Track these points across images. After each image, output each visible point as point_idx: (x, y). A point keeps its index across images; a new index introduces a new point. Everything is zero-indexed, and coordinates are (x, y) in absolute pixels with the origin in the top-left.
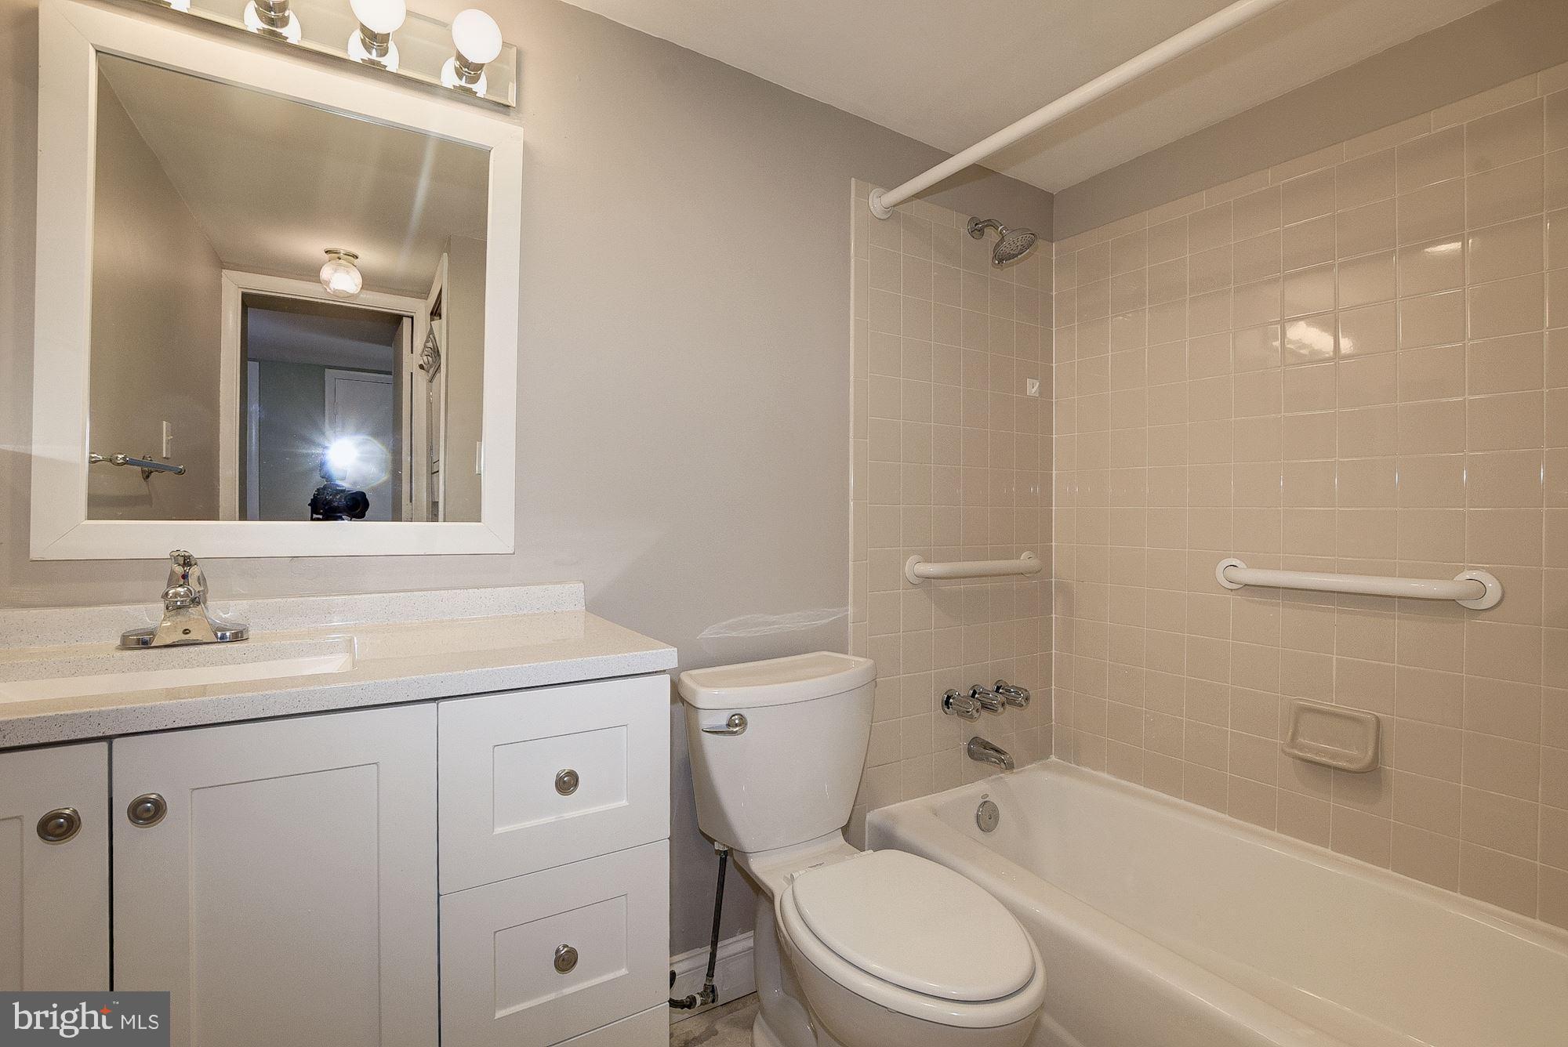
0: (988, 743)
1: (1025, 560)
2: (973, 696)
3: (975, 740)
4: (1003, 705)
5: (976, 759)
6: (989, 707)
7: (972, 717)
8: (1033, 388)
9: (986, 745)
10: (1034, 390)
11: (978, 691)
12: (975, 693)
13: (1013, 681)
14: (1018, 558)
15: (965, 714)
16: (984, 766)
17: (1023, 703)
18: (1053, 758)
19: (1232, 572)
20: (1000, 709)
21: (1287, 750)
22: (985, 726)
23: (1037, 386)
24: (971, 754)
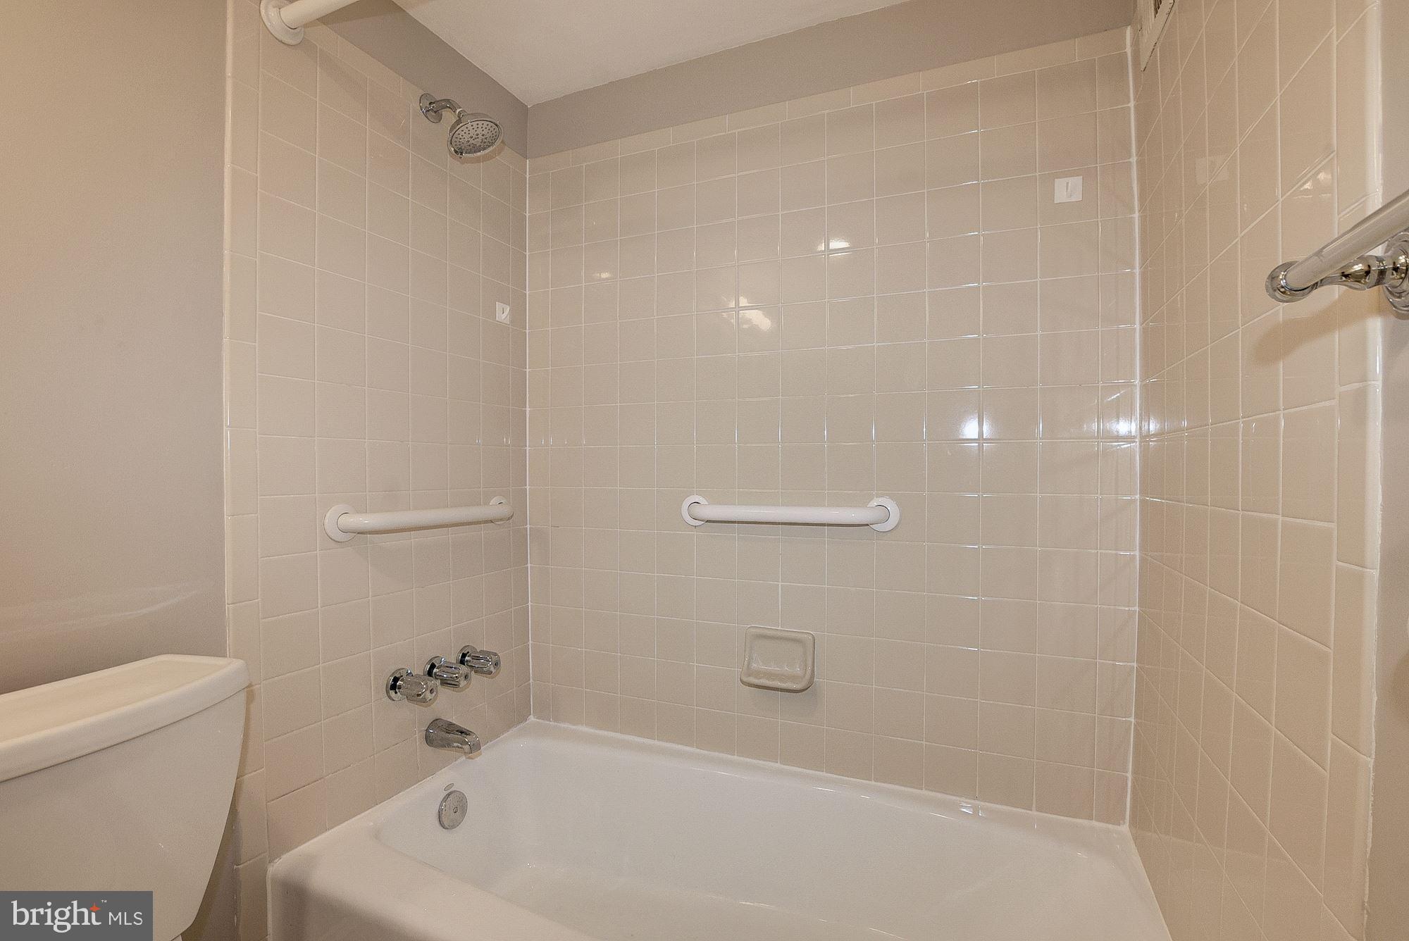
0: (451, 724)
1: (495, 507)
2: (430, 673)
3: (435, 723)
4: (466, 677)
5: (436, 747)
6: (449, 682)
7: (424, 701)
8: (503, 314)
9: (451, 728)
10: (504, 316)
11: (437, 665)
12: (433, 666)
13: (482, 645)
14: (487, 503)
15: (417, 698)
16: (444, 752)
17: (492, 669)
18: (532, 718)
19: (696, 509)
20: (463, 683)
21: (745, 679)
22: (446, 705)
23: (508, 309)
24: (429, 740)
